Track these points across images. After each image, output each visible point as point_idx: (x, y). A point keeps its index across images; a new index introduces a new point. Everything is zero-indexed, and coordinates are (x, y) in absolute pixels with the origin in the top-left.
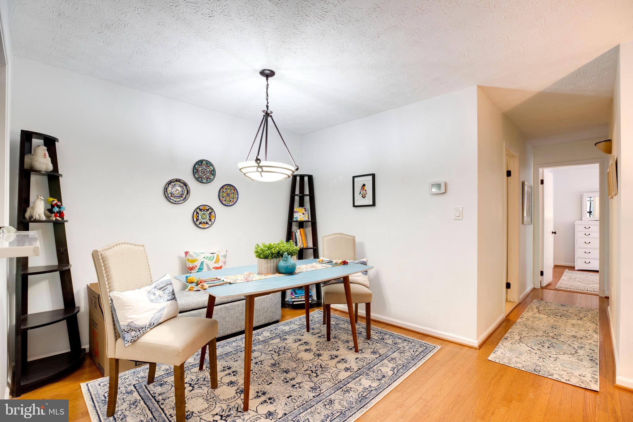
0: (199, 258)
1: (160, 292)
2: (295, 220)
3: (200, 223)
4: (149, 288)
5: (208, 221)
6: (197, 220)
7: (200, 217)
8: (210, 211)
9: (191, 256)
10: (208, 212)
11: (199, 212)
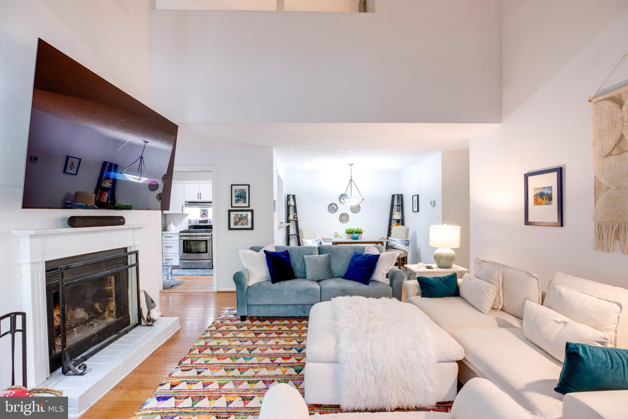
0: (340, 235)
1: (316, 242)
2: (393, 219)
3: (343, 221)
4: (312, 240)
5: (346, 220)
6: (341, 219)
7: (342, 218)
8: (347, 215)
9: (337, 234)
10: (346, 216)
11: (342, 216)
